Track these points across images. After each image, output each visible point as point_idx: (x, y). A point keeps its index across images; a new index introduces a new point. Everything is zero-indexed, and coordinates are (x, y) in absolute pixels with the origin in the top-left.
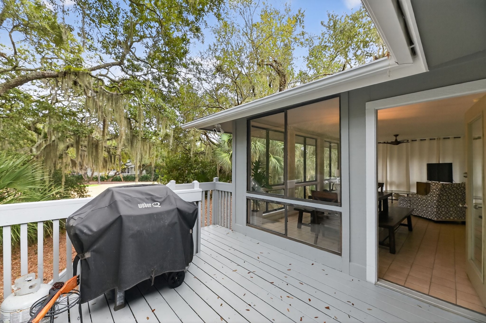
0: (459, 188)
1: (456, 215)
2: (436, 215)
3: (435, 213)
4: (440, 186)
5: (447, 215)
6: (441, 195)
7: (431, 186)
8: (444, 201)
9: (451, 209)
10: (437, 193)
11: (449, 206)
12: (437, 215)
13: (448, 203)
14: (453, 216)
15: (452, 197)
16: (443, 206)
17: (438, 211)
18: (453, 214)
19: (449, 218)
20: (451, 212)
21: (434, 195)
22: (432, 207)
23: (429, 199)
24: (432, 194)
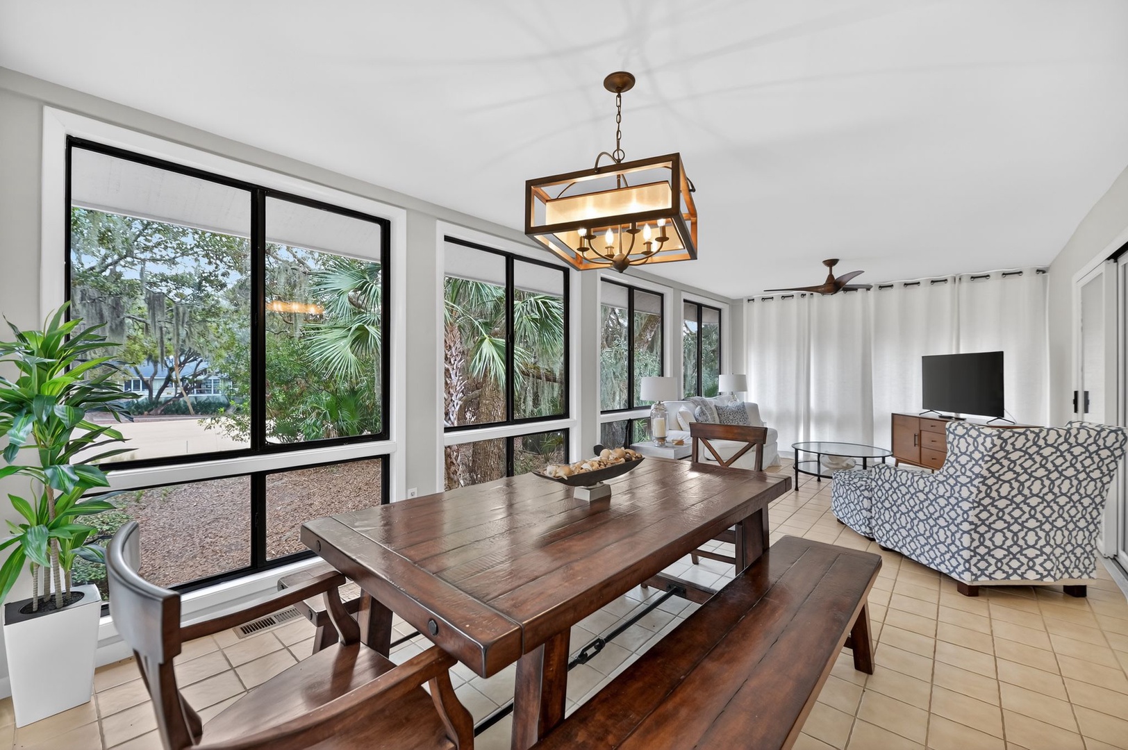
0: (1064, 447)
1: (1048, 565)
2: (968, 561)
3: (966, 554)
4: (988, 440)
5: (1015, 564)
6: (990, 482)
7: (951, 437)
8: (1002, 504)
9: (1031, 538)
10: (977, 470)
11: (1022, 525)
12: (974, 561)
13: (1017, 513)
14: (1040, 570)
15: (1036, 487)
16: (1000, 525)
17: (976, 543)
18: (1040, 560)
19: (1022, 576)
20: (1031, 553)
21: (963, 480)
22: (953, 528)
23: (941, 490)
24: (951, 471)
